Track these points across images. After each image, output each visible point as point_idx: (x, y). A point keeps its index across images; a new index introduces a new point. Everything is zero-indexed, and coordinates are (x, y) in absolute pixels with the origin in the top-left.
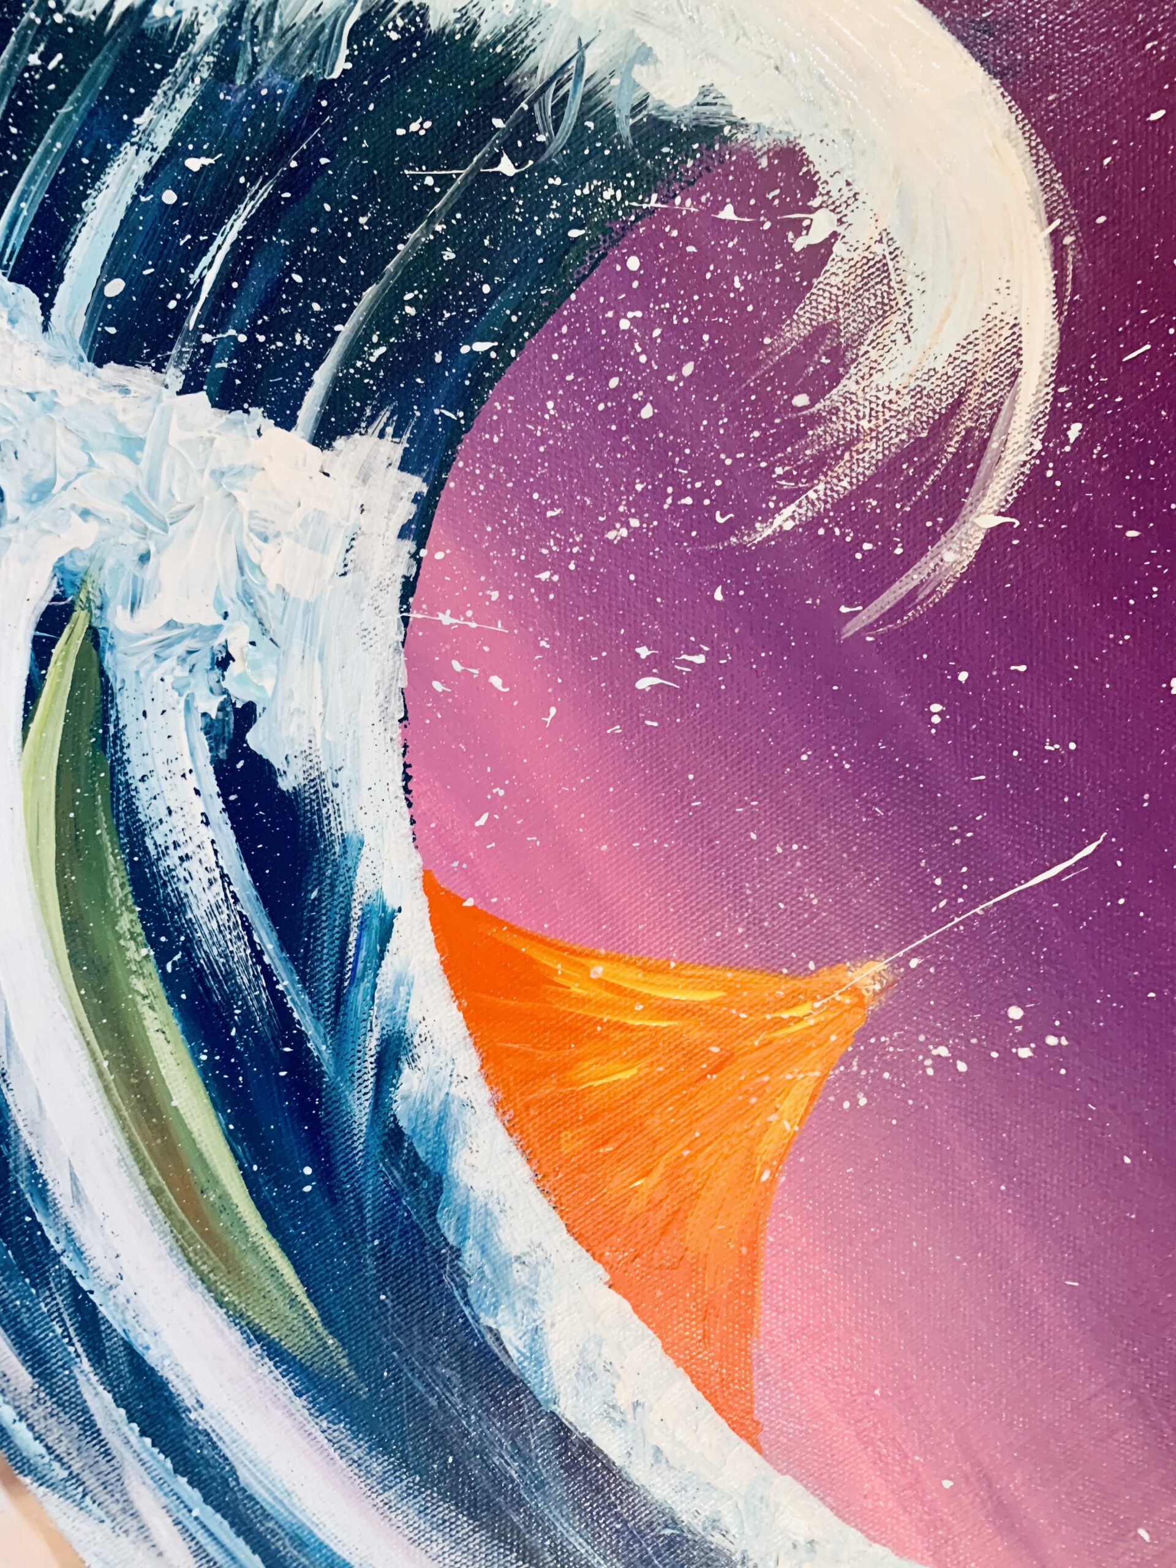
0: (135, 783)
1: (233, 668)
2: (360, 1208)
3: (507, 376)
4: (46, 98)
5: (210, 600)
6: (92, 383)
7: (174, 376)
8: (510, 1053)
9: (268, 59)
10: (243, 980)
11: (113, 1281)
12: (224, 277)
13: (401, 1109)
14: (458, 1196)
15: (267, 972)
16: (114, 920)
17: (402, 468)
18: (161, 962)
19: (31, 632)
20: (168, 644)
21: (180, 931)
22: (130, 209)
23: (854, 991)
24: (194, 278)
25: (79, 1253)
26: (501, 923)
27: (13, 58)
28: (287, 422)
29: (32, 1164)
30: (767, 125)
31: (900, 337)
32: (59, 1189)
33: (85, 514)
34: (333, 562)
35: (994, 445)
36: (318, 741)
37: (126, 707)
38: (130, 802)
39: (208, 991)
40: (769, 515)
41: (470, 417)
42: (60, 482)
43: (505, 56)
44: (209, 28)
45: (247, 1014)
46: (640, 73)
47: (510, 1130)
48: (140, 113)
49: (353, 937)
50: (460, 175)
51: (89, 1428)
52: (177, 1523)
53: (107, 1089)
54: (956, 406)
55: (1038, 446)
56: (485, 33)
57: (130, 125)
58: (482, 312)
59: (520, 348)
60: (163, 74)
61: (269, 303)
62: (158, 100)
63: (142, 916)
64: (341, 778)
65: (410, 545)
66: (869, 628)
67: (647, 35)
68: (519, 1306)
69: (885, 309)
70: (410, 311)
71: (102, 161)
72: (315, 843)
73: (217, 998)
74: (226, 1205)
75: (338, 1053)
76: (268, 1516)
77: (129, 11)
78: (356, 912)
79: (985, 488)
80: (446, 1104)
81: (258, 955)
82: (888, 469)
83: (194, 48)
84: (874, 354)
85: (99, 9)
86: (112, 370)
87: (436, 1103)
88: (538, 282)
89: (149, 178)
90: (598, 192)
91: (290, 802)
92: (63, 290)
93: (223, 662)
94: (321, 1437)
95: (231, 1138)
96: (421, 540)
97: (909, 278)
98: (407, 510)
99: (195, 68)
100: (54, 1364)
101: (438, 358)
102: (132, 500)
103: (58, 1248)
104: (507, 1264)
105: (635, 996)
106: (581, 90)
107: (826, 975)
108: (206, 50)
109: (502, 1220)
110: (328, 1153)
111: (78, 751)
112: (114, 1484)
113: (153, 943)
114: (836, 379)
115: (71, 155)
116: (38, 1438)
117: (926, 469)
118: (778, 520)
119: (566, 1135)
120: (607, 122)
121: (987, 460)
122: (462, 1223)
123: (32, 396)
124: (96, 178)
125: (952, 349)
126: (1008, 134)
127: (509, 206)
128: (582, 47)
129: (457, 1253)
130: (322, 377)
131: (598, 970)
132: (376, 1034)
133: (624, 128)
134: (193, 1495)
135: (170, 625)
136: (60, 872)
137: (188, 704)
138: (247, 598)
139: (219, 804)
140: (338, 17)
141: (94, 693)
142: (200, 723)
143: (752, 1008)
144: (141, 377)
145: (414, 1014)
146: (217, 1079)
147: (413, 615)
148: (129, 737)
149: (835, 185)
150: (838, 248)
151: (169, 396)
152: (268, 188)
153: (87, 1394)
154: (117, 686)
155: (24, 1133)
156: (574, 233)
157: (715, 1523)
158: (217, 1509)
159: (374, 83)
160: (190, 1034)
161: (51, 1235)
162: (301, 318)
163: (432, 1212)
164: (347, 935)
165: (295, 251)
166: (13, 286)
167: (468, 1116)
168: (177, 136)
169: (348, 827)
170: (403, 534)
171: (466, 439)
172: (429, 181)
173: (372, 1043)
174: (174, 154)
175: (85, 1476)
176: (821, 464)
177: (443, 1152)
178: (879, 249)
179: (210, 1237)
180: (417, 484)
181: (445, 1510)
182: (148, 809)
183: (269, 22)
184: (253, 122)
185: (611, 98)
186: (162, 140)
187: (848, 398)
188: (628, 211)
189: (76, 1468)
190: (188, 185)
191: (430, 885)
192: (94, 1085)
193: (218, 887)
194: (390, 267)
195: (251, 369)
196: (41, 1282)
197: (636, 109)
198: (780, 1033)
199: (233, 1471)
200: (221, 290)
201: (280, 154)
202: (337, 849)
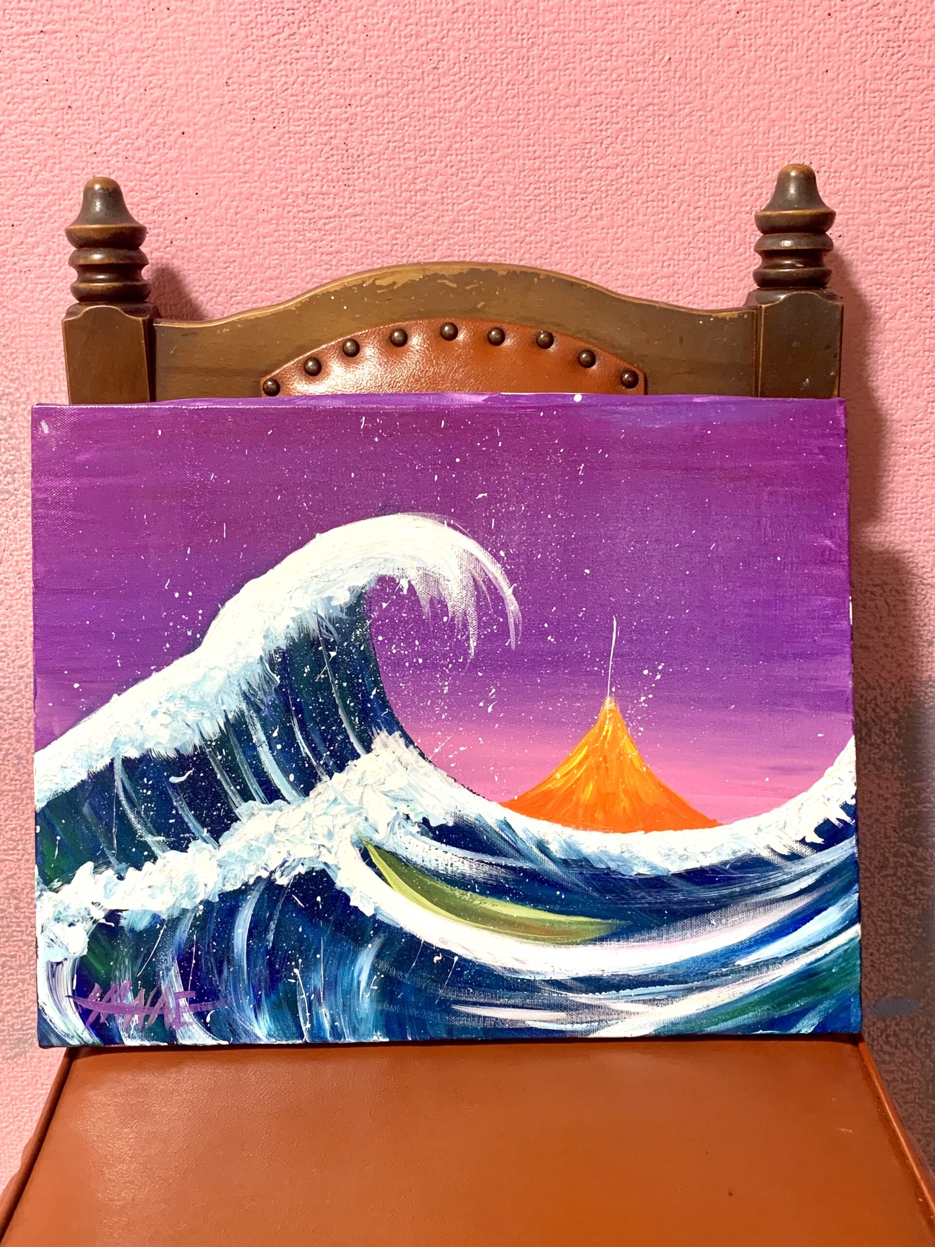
0: (423, 864)
1: (411, 816)
2: (577, 885)
3: (386, 690)
4: (231, 761)
5: (388, 809)
6: (312, 801)
7: (325, 778)
8: (564, 815)
9: (262, 697)
10: (494, 873)
11: (552, 969)
12: (309, 746)
13: (559, 855)
14: (593, 856)
15: (497, 865)
16: (454, 896)
17: (390, 734)
18: (475, 892)
19: (364, 864)
20: (392, 830)
21: (470, 880)
22: (275, 759)
23: (610, 711)
24: (304, 755)
25: (538, 973)
26: (527, 793)
27: (215, 763)
28: (358, 756)
29: (505, 968)
30: (368, 579)
31: (447, 582)
32: (517, 966)
33: (344, 827)
34: (401, 769)
35: (491, 577)
36: (446, 808)
37: (401, 852)
38: (427, 869)
39: (491, 885)
40: (469, 647)
41: (390, 708)
42: (331, 828)
43: (304, 636)
44: (244, 706)
45: (504, 878)
46: (334, 603)
47: (585, 830)
48: (252, 739)
49: (504, 835)
50: (326, 667)
51: (588, 1007)
52: (632, 1002)
53: (499, 932)
54: (474, 579)
55: (499, 566)
56: (295, 636)
57: (254, 744)
58: (365, 686)
59: (381, 682)
60: (247, 726)
61: (324, 740)
62: (252, 732)
63: (459, 888)
64: (459, 808)
65: (411, 747)
66: (516, 642)
67: (326, 595)
68: (636, 862)
69: (437, 582)
70: (352, 704)
71: (257, 758)
72: (472, 827)
73: (495, 884)
74: (552, 922)
75: (531, 861)
76: (647, 975)
77: (225, 724)
78: (498, 830)
79: (500, 587)
80: (566, 842)
81: (491, 864)
82: (478, 608)
83: (246, 714)
84: (446, 592)
85: (218, 731)
86: (312, 794)
87: (564, 845)
88: (368, 666)
89: (270, 749)
90: (356, 635)
91: (456, 826)
92: (283, 792)
93: (408, 817)
94: (635, 944)
95: (535, 907)
96: (412, 743)
97: (433, 570)
98: (402, 741)
99: (251, 717)
100: (564, 1003)
101: (369, 705)
102: (349, 811)
103: (532, 978)
104: (622, 857)
105: (571, 770)
106: (327, 621)
107: (601, 715)
108: (249, 711)
109: (608, 849)
110: (557, 883)
111: (404, 874)
112: (609, 1012)
113: (468, 890)
114: (446, 606)
115: (251, 765)
116: (582, 1023)
117: (485, 598)
118: (472, 646)
119: (596, 815)
120: (340, 620)
121: (494, 581)
122: (601, 861)
123: (304, 819)
124: (261, 762)
125: (459, 571)
126: (414, 520)
127: (343, 660)
128: (317, 614)
129: (609, 868)
130: (353, 739)
131: (558, 776)
132: (534, 847)
133: (344, 616)
134: (627, 992)
135: (388, 824)
136: (432, 902)
137: (413, 836)
138: (396, 799)
139: (444, 845)
140: (265, 670)
141: (392, 858)
142: (419, 835)
143: (596, 741)
144: (319, 787)
145: (536, 834)
146: (517, 899)
147: (430, 758)
148: (409, 857)
149: (397, 573)
150: (413, 583)
151: (330, 783)
152: (295, 719)
153: (579, 1000)
154: (394, 850)
155: (495, 964)
156: (362, 648)
157: (734, 852)
158: (636, 988)
159: (288, 674)
160: (500, 898)
161: (527, 977)
162: (335, 735)
163: (592, 866)
164: (502, 837)
165: (317, 724)
166: (272, 804)
167: (573, 839)
168: (265, 734)
169: (473, 816)
170: (407, 747)
171: (394, 712)
172: (323, 676)
173: (536, 851)
174: (269, 737)
175: (601, 1018)
176: (465, 625)
177: (579, 852)
178: (420, 572)
179: (558, 934)
180: (397, 734)
181: (679, 924)
182: (432, 866)
183: (254, 690)
184: (276, 711)
185: (335, 615)
186: (264, 738)
187: (453, 607)
188: (366, 630)
189: (597, 1019)
190: (280, 740)
191: (505, 805)
192: (495, 935)
193: (465, 862)
194: (337, 702)
195: (338, 756)
196: (539, 990)
197: (342, 611)
198: (608, 739)
199: (628, 975)
200: (313, 750)
201: (289, 710)
202: (477, 822)
